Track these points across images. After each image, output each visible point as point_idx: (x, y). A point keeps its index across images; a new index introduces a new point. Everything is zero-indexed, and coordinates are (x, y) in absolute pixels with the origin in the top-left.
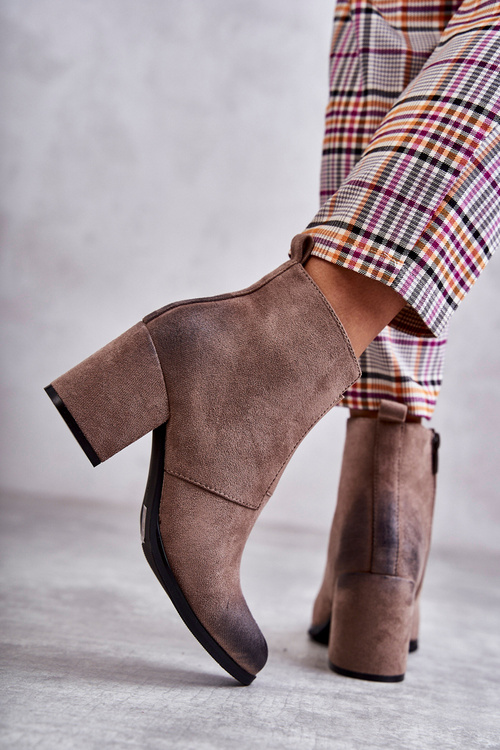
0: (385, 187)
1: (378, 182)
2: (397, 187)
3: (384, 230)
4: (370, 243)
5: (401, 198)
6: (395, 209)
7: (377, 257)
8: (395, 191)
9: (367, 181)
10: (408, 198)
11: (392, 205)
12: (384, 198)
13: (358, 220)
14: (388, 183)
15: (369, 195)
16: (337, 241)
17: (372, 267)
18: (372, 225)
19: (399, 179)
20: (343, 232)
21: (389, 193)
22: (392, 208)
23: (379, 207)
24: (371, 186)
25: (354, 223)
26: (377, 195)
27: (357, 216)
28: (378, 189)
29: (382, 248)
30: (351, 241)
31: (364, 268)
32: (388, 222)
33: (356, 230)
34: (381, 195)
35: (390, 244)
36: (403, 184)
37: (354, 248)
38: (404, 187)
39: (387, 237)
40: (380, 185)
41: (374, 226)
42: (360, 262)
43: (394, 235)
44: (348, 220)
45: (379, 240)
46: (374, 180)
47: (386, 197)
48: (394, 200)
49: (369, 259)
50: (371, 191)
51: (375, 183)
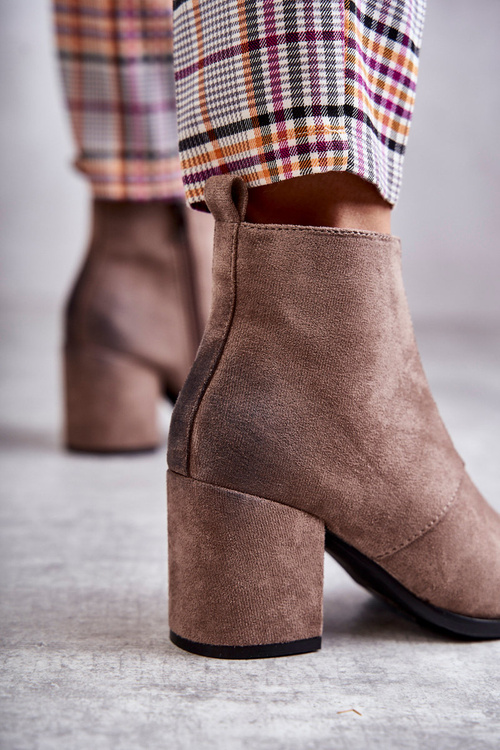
0: (262, 36)
1: (249, 35)
2: (278, 25)
3: (297, 94)
4: (290, 124)
5: (292, 37)
6: (294, 57)
7: (312, 139)
8: (278, 33)
9: (235, 44)
10: (302, 30)
11: (285, 54)
12: (269, 52)
13: (257, 105)
14: (261, 28)
15: (248, 62)
16: (255, 152)
17: (314, 156)
18: (278, 99)
19: (273, 14)
20: (251, 134)
21: (272, 41)
22: (289, 57)
23: (271, 69)
24: (244, 48)
25: (255, 112)
26: (259, 55)
27: (253, 101)
28: (254, 45)
29: (310, 121)
30: (266, 139)
31: (306, 164)
32: (295, 81)
33: (262, 120)
34: (264, 50)
35: (316, 110)
36: (282, 16)
37: (276, 147)
38: (286, 20)
39: (308, 101)
40: (253, 38)
41: (280, 99)
42: (294, 159)
43: (315, 94)
44: (246, 114)
45: (299, 112)
46: (242, 38)
47: (272, 48)
48: (284, 46)
49: (304, 149)
50: (247, 54)
51: (246, 40)
